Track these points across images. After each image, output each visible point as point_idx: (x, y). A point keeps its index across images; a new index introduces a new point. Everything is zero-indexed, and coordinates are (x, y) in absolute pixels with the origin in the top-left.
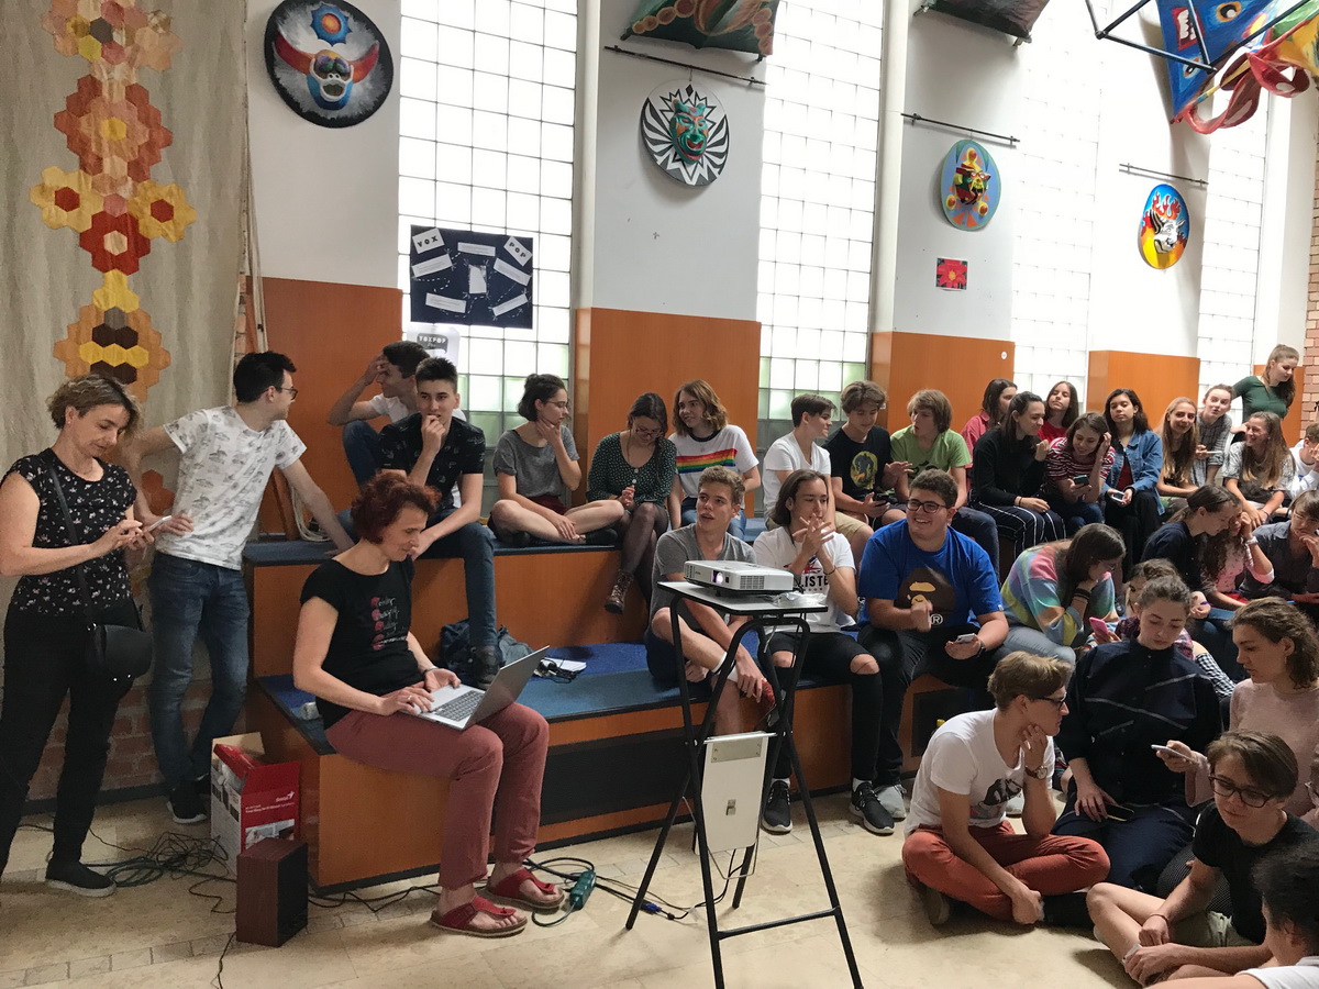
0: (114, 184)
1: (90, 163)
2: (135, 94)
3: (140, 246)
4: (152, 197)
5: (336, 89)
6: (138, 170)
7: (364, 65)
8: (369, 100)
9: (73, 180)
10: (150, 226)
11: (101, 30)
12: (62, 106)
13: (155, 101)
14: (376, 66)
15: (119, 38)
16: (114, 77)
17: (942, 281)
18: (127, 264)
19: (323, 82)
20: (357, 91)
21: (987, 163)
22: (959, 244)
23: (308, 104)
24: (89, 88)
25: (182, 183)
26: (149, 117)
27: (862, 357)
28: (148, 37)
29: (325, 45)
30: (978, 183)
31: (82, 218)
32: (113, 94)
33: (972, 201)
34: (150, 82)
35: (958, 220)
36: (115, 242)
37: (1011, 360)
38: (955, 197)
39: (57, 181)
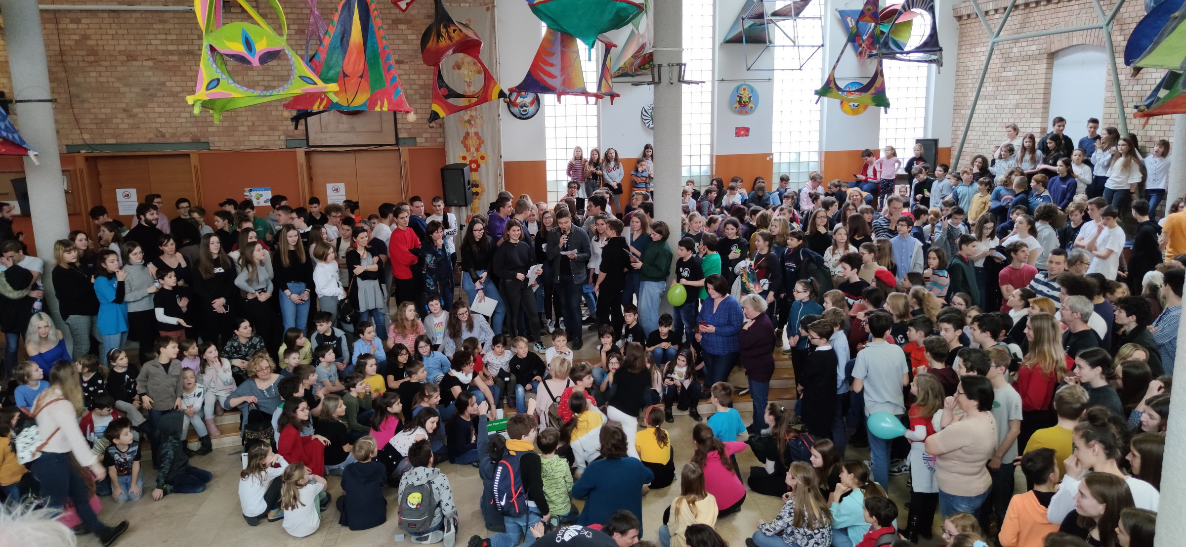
0: (473, 154)
1: (468, 150)
2: (476, 134)
3: (478, 166)
4: (480, 155)
5: (525, 111)
6: (477, 150)
7: (532, 103)
8: (534, 111)
9: (465, 154)
10: (480, 161)
11: (469, 122)
12: (462, 139)
13: (480, 134)
14: (536, 102)
15: (473, 122)
16: (472, 131)
17: (738, 134)
18: (476, 170)
19: (522, 110)
20: (531, 109)
21: (752, 90)
22: (743, 121)
23: (519, 115)
24: (468, 134)
25: (486, 151)
26: (479, 138)
27: (709, 163)
28: (478, 121)
29: (522, 99)
30: (745, 99)
31: (467, 162)
32: (472, 134)
33: (745, 105)
34: (479, 130)
35: (740, 113)
36: (474, 166)
37: (772, 159)
38: (737, 105)
39: (462, 154)
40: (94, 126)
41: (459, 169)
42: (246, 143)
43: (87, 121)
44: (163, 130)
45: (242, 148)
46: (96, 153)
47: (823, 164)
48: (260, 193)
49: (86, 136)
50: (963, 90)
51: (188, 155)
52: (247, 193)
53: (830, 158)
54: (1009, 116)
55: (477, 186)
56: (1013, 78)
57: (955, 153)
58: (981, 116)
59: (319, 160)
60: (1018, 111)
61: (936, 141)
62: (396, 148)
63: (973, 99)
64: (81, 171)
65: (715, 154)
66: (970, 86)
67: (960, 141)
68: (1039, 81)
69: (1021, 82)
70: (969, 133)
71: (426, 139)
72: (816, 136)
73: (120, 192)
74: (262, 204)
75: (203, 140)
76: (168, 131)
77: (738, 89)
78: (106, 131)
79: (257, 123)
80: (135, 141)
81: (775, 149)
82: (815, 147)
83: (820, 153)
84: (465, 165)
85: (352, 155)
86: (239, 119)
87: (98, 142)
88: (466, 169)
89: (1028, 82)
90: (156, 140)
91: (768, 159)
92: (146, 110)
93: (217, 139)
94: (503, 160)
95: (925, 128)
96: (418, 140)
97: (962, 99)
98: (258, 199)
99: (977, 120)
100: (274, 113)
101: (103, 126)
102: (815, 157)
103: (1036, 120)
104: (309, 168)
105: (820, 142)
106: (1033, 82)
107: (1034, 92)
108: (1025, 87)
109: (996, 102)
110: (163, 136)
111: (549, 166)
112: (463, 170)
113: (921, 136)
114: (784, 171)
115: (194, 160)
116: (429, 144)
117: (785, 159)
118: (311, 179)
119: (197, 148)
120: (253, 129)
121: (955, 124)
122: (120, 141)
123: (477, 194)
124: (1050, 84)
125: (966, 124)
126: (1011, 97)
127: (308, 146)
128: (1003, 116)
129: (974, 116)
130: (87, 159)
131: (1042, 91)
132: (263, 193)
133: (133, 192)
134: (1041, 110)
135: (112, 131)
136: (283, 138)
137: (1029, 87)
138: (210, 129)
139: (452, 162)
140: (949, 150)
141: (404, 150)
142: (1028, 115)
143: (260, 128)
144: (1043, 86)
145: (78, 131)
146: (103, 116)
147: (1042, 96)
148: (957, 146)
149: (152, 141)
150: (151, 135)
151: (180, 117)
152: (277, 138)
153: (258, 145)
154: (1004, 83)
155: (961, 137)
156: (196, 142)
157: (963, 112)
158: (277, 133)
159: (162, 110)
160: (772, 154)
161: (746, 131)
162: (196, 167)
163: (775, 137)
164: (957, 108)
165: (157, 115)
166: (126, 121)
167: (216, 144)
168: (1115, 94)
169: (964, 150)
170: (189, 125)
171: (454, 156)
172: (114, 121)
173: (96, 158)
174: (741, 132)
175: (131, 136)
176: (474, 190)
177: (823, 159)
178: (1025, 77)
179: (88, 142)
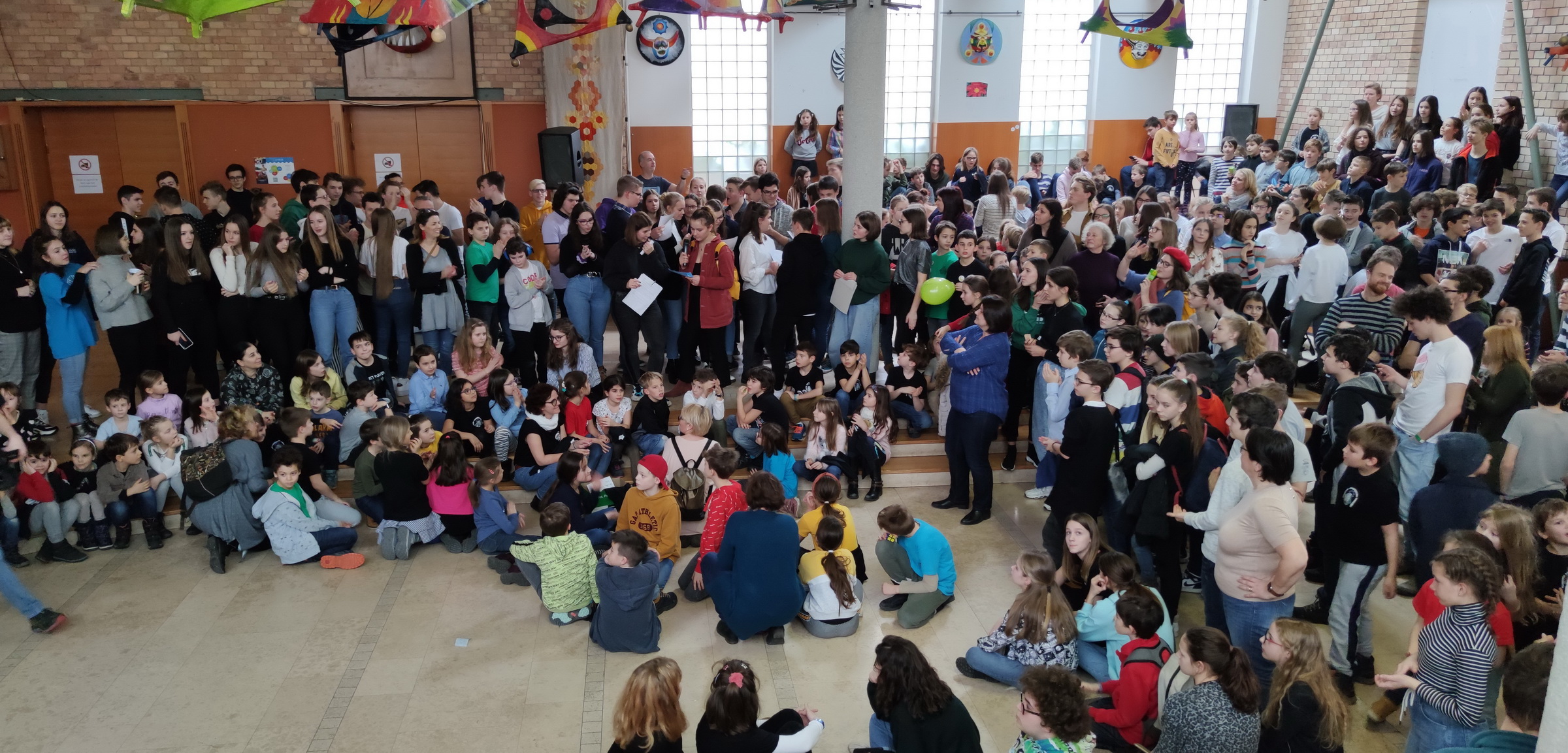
0: (585, 113)
1: (579, 108)
2: (591, 84)
3: (593, 132)
4: (596, 116)
5: (663, 52)
6: (592, 108)
7: (673, 41)
8: (676, 53)
9: (575, 114)
10: (596, 125)
11: (580, 66)
12: (570, 91)
13: (596, 85)
14: (678, 40)
15: (585, 67)
16: (584, 79)
17: (970, 93)
18: (590, 138)
19: (657, 50)
20: (671, 50)
21: (992, 28)
23: (653, 59)
24: (578, 84)
25: (605, 111)
26: (594, 90)
27: (927, 135)
28: (592, 65)
29: (658, 35)
30: (982, 41)
31: (577, 125)
32: (584, 85)
33: (981, 51)
34: (594, 79)
35: (975, 62)
36: (586, 131)
37: (1018, 131)
38: (971, 50)
39: (569, 114)
40: (35, 63)
41: (564, 134)
42: (256, 92)
43: (26, 55)
44: (135, 70)
45: (250, 98)
46: (38, 102)
47: (1092, 138)
48: (278, 165)
49: (24, 77)
50: (1297, 34)
51: (171, 108)
52: (259, 165)
53: (1102, 130)
54: (1363, 71)
55: (591, 161)
56: (1371, 16)
57: (1281, 126)
58: (1322, 71)
59: (362, 119)
60: (1376, 63)
61: (1255, 108)
62: (474, 103)
63: (1311, 46)
64: (17, 127)
65: (937, 121)
66: (1309, 27)
67: (1289, 108)
68: (1407, 21)
69: (1381, 22)
70: (1303, 96)
71: (518, 90)
72: (1082, 98)
73: (75, 161)
74: (281, 181)
75: (193, 85)
76: (142, 70)
77: (972, 26)
78: (52, 70)
79: (273, 63)
80: (94, 85)
81: (1023, 115)
82: (1082, 114)
83: (1088, 122)
84: (574, 129)
85: (409, 114)
86: (246, 55)
87: (41, 85)
88: (575, 136)
89: (1391, 22)
90: (124, 85)
91: (1013, 129)
92: (110, 39)
93: (213, 84)
94: (630, 124)
95: (1240, 90)
96: (507, 91)
97: (1295, 47)
98: (275, 173)
99: (1316, 78)
100: (296, 48)
101: (48, 61)
102: (1080, 129)
103: (1400, 77)
104: (349, 131)
105: (1089, 107)
106: (1399, 21)
107: (1399, 35)
108: (1387, 29)
109: (1345, 51)
110: (135, 78)
111: (697, 135)
112: (570, 137)
113: (1233, 101)
114: (1036, 147)
115: (181, 115)
116: (522, 98)
117: (1037, 131)
118: (351, 147)
119: (185, 97)
120: (266, 71)
121: (1284, 84)
122: (72, 84)
123: (591, 172)
124: (1423, 24)
125: (1299, 84)
126: (1366, 43)
127: (347, 97)
128: (1354, 71)
129: (1312, 71)
130: (26, 110)
131: (1411, 34)
132: (282, 165)
133: (94, 160)
134: (1408, 63)
135: (60, 70)
136: (310, 84)
137: (1394, 29)
138: (204, 70)
139: (555, 125)
140: (1273, 122)
141: (486, 105)
142: (1390, 70)
143: (277, 70)
144: (1413, 27)
145: (12, 70)
146: (48, 48)
147: (1411, 42)
148: (1285, 115)
149: (119, 86)
150: (117, 77)
151: (158, 50)
152: (301, 85)
153: (275, 94)
154: (1357, 23)
155: (1292, 102)
156: (183, 89)
157: (1296, 65)
158: (301, 78)
159: (131, 39)
160: (1019, 123)
161: (984, 87)
162: (183, 125)
163: (1024, 99)
164: (1287, 60)
165: (126, 47)
166: (80, 55)
167: (213, 92)
168: (1517, 39)
169: (1294, 121)
170: (173, 62)
171: (559, 116)
172: (64, 54)
173: (40, 110)
174: (977, 89)
175: (89, 77)
176: (587, 166)
177: (1092, 132)
178: (1388, 14)
179: (27, 86)
